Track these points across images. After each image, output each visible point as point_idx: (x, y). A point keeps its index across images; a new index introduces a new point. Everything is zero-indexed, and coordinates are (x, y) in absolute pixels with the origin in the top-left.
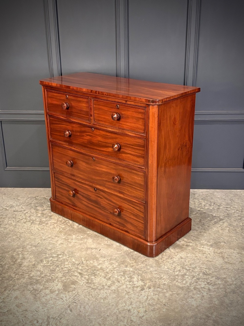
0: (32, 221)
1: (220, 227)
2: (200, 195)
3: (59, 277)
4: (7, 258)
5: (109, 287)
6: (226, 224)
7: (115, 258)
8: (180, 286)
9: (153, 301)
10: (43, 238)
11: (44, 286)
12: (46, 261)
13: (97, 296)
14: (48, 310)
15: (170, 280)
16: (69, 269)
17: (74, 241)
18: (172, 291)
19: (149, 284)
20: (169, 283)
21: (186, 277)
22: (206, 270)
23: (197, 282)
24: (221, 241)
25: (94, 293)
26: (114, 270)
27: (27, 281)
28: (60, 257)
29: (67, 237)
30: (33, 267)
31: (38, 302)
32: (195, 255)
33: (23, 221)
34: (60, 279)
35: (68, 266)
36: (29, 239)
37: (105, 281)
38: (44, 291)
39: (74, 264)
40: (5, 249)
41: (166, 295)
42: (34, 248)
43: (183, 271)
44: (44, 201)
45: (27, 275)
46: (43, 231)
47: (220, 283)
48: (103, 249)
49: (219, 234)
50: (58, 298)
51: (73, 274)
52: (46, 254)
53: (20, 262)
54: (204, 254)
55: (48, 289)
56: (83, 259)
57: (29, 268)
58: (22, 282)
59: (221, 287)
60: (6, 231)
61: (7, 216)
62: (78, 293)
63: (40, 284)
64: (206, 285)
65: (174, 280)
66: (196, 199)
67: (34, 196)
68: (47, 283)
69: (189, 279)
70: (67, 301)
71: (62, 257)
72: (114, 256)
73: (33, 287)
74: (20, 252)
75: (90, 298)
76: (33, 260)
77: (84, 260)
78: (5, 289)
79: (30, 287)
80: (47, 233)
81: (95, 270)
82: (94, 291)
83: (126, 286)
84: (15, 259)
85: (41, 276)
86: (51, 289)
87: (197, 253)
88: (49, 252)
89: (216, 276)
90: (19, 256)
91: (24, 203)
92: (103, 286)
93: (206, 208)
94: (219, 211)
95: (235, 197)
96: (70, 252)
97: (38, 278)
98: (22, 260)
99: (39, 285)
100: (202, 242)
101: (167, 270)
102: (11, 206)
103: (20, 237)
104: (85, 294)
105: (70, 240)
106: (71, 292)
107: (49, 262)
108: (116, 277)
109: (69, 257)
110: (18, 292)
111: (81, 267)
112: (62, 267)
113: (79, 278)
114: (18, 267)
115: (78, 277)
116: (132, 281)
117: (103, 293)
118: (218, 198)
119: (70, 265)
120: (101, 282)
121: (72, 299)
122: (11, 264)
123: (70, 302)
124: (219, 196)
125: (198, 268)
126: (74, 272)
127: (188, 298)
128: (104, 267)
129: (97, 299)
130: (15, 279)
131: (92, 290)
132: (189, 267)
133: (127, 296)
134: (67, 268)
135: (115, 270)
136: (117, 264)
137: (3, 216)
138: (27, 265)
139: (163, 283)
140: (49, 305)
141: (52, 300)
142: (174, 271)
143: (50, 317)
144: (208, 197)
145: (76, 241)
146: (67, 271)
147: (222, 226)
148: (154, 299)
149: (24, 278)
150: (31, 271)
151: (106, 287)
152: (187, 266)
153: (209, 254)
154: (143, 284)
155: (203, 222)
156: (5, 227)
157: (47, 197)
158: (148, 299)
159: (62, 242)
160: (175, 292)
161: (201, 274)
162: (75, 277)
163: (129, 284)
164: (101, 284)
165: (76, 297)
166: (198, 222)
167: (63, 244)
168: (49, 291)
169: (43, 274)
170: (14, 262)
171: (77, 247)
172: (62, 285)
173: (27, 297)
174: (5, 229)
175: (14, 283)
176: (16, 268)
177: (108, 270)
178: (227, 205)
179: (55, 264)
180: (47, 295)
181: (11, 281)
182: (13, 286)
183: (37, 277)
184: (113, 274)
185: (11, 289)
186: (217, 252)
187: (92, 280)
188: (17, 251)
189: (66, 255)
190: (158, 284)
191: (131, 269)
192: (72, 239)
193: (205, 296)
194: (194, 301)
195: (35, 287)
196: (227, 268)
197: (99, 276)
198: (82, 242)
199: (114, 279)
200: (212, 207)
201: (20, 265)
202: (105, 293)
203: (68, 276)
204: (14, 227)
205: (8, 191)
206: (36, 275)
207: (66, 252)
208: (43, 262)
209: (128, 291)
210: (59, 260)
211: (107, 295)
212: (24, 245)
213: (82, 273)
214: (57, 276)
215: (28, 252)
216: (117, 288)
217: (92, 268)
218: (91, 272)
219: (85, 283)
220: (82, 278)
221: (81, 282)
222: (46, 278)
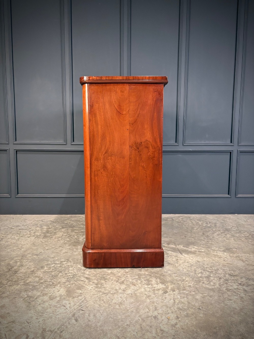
0: (36, 236)
1: (224, 237)
2: (194, 218)
3: (61, 282)
5: (124, 291)
6: (228, 236)
8: (209, 288)
10: (47, 248)
11: (41, 293)
12: (47, 267)
13: (110, 301)
14: (45, 321)
15: (195, 282)
16: (75, 274)
18: (202, 293)
19: (172, 286)
20: (195, 285)
21: (212, 278)
22: (230, 271)
24: (232, 248)
25: (105, 298)
26: (126, 274)
27: (21, 287)
28: (63, 263)
29: (72, 247)
30: (31, 273)
31: (32, 311)
33: (27, 236)
34: (63, 284)
35: (73, 271)
36: (30, 249)
37: (118, 285)
38: (41, 298)
39: (79, 269)
41: (197, 298)
42: (35, 257)
43: (206, 273)
44: (50, 223)
45: (23, 281)
46: (47, 243)
49: (227, 242)
50: (59, 306)
51: (78, 279)
52: (48, 261)
53: (17, 269)
54: (220, 257)
55: (47, 295)
57: (27, 275)
58: (15, 288)
61: (12, 232)
62: (85, 298)
63: (38, 290)
64: (238, 286)
67: (41, 220)
68: (47, 289)
69: (217, 281)
70: (71, 308)
71: (66, 264)
73: (27, 293)
74: (18, 260)
75: (102, 304)
76: (33, 266)
79: (24, 294)
82: (106, 296)
83: (145, 290)
84: (10, 266)
85: (39, 282)
86: (50, 295)
87: (212, 257)
88: (52, 259)
89: (245, 277)
90: (16, 264)
91: (30, 224)
92: (116, 290)
94: (217, 227)
96: (75, 259)
97: (36, 284)
98: (19, 267)
99: (36, 292)
101: (188, 272)
102: (17, 226)
103: (21, 248)
106: (77, 298)
107: (50, 268)
108: (131, 280)
109: (74, 264)
111: (88, 272)
112: (66, 272)
113: (86, 283)
114: (13, 274)
115: (84, 282)
116: (150, 284)
117: (117, 298)
119: (75, 271)
120: (113, 286)
121: (78, 306)
123: (75, 310)
124: (211, 218)
126: (79, 277)
127: (225, 300)
128: (115, 272)
129: (111, 304)
130: (6, 285)
131: (103, 295)
132: (211, 269)
133: (148, 300)
134: (72, 273)
137: (7, 232)
138: (25, 272)
140: (46, 314)
141: (50, 308)
143: (47, 330)
144: (202, 219)
146: (71, 276)
148: (183, 303)
149: (18, 284)
150: (29, 277)
152: (208, 269)
154: (164, 286)
157: (53, 220)
160: (206, 294)
161: (227, 276)
162: (81, 282)
163: (148, 287)
164: (113, 288)
165: (83, 303)
167: (67, 252)
168: (48, 297)
169: (42, 280)
172: (65, 290)
176: (10, 275)
179: (58, 270)
180: (44, 302)
183: (34, 283)
184: (127, 278)
186: (233, 256)
187: (101, 285)
188: (15, 259)
189: (70, 262)
190: (182, 287)
193: (244, 298)
194: (233, 303)
195: (30, 294)
197: (110, 280)
199: (128, 283)
200: (209, 225)
201: (16, 272)
203: (72, 281)
205: (17, 217)
207: (71, 259)
208: (44, 268)
209: (148, 295)
210: (63, 266)
211: (123, 299)
212: (24, 254)
213: (90, 278)
214: (60, 282)
215: (28, 260)
216: (134, 292)
217: (100, 273)
218: (100, 276)
219: (93, 288)
220: (90, 283)
221: (89, 287)
222: (45, 284)
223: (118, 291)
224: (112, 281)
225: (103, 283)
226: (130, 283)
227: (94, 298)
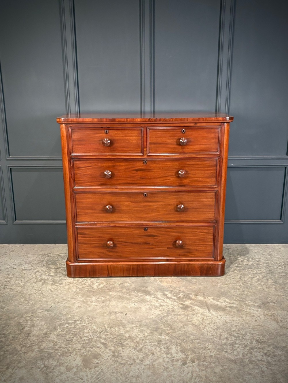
0: (43, 281)
1: (264, 284)
2: (234, 250)
3: (77, 348)
4: (12, 325)
5: (141, 361)
6: (270, 282)
7: (145, 324)
8: (231, 359)
9: (200, 379)
10: (57, 300)
11: (58, 362)
12: (60, 329)
13: (127, 374)
15: (217, 351)
16: (90, 339)
17: (94, 304)
18: (222, 364)
19: (192, 356)
20: (217, 355)
21: (237, 346)
22: (259, 336)
23: (251, 353)
24: (269, 301)
25: (123, 369)
26: (145, 339)
27: (36, 355)
28: (77, 323)
29: (86, 300)
30: (44, 336)
32: (243, 319)
33: (33, 281)
34: (79, 351)
35: (88, 334)
36: (39, 302)
37: (136, 353)
38: (58, 368)
39: (95, 332)
40: (10, 314)
41: (216, 371)
42: (46, 313)
43: (232, 338)
44: (57, 259)
45: (37, 346)
46: (56, 293)
47: (280, 353)
48: (130, 313)
49: (265, 293)
50: (76, 378)
51: (94, 345)
52: (60, 320)
53: (29, 330)
54: (252, 316)
55: (64, 365)
56: (106, 325)
57: (40, 338)
58: (30, 356)
59: (283, 359)
60: (12, 292)
61: (15, 275)
62: (102, 370)
63: (54, 358)
64: (263, 356)
65: (223, 351)
66: (230, 254)
67: (46, 253)
68: (63, 357)
69: (241, 349)
70: (89, 381)
71: (80, 323)
72: (144, 321)
73: (43, 362)
74: (29, 318)
75: (119, 377)
76: (45, 327)
77: (108, 327)
78: (7, 367)
79: (40, 363)
80: (61, 294)
81: (122, 339)
82: (123, 367)
83: (164, 360)
84: (21, 326)
85: (54, 348)
86: (67, 365)
87: (244, 316)
88: (64, 317)
89: (273, 345)
90: (27, 323)
91: (34, 261)
92: (134, 359)
93: (244, 264)
94: (260, 267)
95: (274, 252)
96: (90, 317)
97: (51, 351)
98: (31, 327)
99: (51, 360)
100: (247, 302)
101: (212, 337)
102: (19, 264)
103: (29, 299)
104: (111, 371)
105: (89, 303)
106: (94, 370)
107: (64, 329)
108: (149, 347)
109: (89, 324)
110: (25, 371)
111: (104, 335)
112: (81, 336)
113: (103, 350)
114: (26, 337)
115: (101, 349)
116: (169, 353)
118: (256, 253)
119: (90, 334)
120: (131, 354)
121: (95, 379)
122: (17, 333)
124: (255, 251)
125: (249, 335)
126: (95, 342)
127: (245, 375)
128: (133, 335)
129: (128, 377)
130: (21, 352)
131: (120, 366)
132: (238, 334)
133: (166, 373)
134: (87, 337)
135: (147, 338)
136: (149, 331)
137: (10, 275)
138: (37, 334)
139: (209, 355)
141: (68, 380)
142: (220, 339)
144: (244, 252)
145: (96, 304)
146: (87, 341)
147: (266, 284)
148: (201, 377)
149: (33, 351)
150: (42, 341)
151: (137, 361)
152: (235, 333)
153: (258, 317)
154: (184, 356)
155: (244, 279)
156: (11, 287)
157: (60, 253)
158: (194, 377)
159: (79, 306)
160: (226, 367)
161: (254, 343)
162: (97, 349)
163: (167, 357)
164: (131, 357)
165: (100, 376)
166: (239, 280)
167: (80, 307)
168: (65, 367)
169: (56, 345)
170: (21, 330)
171: (99, 311)
172: (81, 359)
173: (35, 377)
174: (12, 290)
175: (20, 359)
176: (23, 338)
177: (138, 339)
178: (267, 260)
179: (72, 333)
180: (62, 374)
181: (16, 355)
182: (19, 363)
183: (49, 349)
184: (145, 345)
185: (15, 367)
186: (268, 315)
187: (119, 353)
188: (25, 317)
189: (85, 321)
190: (203, 357)
191: (167, 338)
192: (92, 302)
193: (265, 372)
194: (252, 378)
195: (46, 363)
196: (284, 335)
198: (104, 304)
199: (147, 351)
200: (251, 262)
201: (28, 334)
202: (136, 369)
203: (88, 347)
204: (22, 288)
205: (17, 248)
206: (48, 346)
207: (85, 317)
208: (57, 329)
209: (166, 367)
210: (77, 327)
211: (140, 372)
212: (34, 309)
213: (106, 344)
214: (75, 348)
215: (39, 317)
216: (152, 363)
217: (118, 337)
218: (117, 342)
219: (110, 356)
220: (107, 350)
221: (106, 355)
222: (61, 351)
223: (135, 361)
224: (129, 348)
225: (120, 351)
226: (148, 351)
227: (111, 370)
